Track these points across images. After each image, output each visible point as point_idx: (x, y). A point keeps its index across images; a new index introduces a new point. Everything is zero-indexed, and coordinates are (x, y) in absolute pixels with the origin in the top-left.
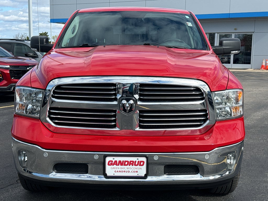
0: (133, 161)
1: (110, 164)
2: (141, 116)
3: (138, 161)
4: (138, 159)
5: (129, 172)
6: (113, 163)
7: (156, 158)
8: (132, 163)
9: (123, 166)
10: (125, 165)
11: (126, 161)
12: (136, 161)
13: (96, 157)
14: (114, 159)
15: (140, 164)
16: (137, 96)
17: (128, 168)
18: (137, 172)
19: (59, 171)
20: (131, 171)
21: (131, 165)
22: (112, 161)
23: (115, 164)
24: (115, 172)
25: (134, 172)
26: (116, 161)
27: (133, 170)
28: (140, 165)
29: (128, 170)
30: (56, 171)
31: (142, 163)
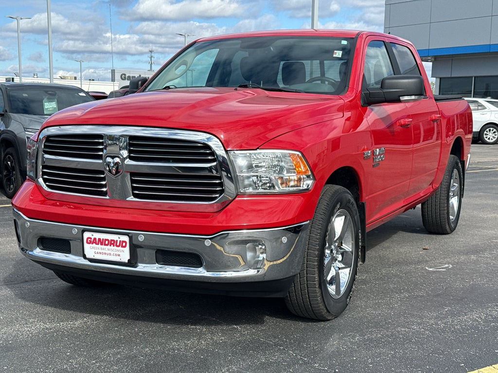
0: (114, 241)
1: (89, 242)
2: (133, 181)
3: (120, 241)
4: (119, 238)
5: (110, 254)
6: (92, 240)
7: (141, 238)
8: (113, 242)
9: (103, 246)
10: (105, 245)
11: (106, 240)
12: (117, 241)
13: (75, 231)
14: (93, 235)
15: (122, 244)
16: (125, 153)
17: (108, 250)
18: (119, 255)
19: (45, 248)
20: (112, 253)
21: (112, 245)
22: (91, 238)
23: (94, 243)
24: (95, 253)
25: (116, 255)
26: (95, 239)
27: (115, 253)
28: (122, 247)
29: (109, 252)
30: (42, 247)
31: (124, 244)
